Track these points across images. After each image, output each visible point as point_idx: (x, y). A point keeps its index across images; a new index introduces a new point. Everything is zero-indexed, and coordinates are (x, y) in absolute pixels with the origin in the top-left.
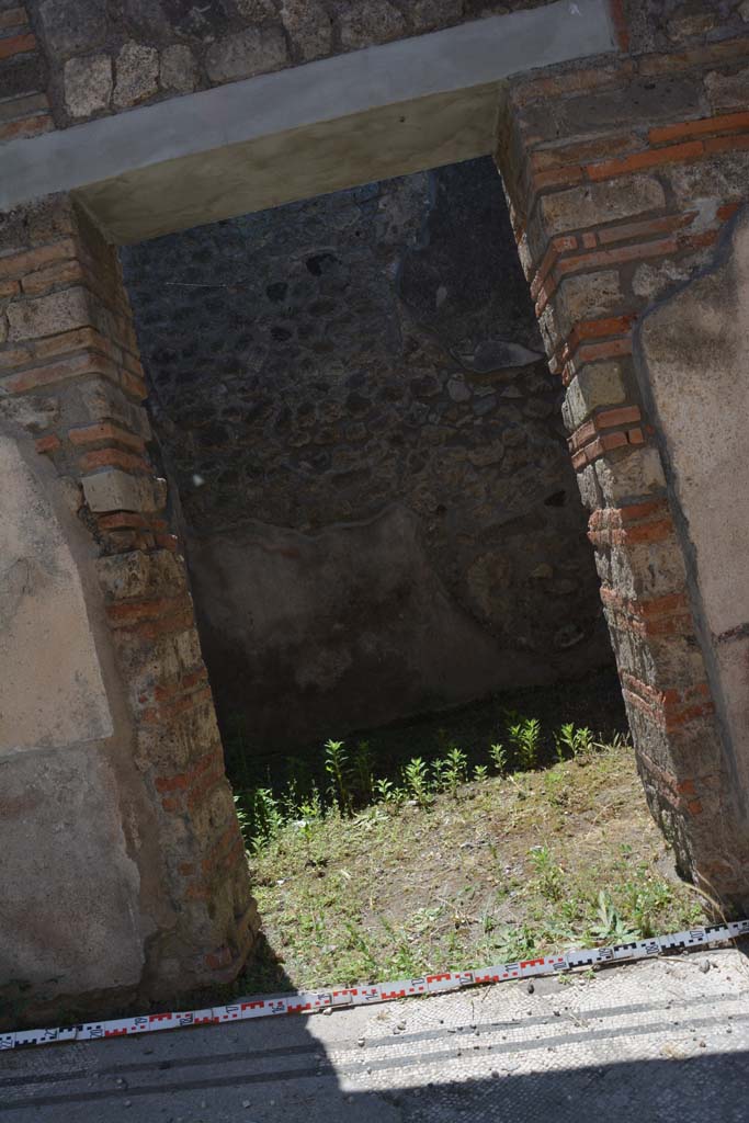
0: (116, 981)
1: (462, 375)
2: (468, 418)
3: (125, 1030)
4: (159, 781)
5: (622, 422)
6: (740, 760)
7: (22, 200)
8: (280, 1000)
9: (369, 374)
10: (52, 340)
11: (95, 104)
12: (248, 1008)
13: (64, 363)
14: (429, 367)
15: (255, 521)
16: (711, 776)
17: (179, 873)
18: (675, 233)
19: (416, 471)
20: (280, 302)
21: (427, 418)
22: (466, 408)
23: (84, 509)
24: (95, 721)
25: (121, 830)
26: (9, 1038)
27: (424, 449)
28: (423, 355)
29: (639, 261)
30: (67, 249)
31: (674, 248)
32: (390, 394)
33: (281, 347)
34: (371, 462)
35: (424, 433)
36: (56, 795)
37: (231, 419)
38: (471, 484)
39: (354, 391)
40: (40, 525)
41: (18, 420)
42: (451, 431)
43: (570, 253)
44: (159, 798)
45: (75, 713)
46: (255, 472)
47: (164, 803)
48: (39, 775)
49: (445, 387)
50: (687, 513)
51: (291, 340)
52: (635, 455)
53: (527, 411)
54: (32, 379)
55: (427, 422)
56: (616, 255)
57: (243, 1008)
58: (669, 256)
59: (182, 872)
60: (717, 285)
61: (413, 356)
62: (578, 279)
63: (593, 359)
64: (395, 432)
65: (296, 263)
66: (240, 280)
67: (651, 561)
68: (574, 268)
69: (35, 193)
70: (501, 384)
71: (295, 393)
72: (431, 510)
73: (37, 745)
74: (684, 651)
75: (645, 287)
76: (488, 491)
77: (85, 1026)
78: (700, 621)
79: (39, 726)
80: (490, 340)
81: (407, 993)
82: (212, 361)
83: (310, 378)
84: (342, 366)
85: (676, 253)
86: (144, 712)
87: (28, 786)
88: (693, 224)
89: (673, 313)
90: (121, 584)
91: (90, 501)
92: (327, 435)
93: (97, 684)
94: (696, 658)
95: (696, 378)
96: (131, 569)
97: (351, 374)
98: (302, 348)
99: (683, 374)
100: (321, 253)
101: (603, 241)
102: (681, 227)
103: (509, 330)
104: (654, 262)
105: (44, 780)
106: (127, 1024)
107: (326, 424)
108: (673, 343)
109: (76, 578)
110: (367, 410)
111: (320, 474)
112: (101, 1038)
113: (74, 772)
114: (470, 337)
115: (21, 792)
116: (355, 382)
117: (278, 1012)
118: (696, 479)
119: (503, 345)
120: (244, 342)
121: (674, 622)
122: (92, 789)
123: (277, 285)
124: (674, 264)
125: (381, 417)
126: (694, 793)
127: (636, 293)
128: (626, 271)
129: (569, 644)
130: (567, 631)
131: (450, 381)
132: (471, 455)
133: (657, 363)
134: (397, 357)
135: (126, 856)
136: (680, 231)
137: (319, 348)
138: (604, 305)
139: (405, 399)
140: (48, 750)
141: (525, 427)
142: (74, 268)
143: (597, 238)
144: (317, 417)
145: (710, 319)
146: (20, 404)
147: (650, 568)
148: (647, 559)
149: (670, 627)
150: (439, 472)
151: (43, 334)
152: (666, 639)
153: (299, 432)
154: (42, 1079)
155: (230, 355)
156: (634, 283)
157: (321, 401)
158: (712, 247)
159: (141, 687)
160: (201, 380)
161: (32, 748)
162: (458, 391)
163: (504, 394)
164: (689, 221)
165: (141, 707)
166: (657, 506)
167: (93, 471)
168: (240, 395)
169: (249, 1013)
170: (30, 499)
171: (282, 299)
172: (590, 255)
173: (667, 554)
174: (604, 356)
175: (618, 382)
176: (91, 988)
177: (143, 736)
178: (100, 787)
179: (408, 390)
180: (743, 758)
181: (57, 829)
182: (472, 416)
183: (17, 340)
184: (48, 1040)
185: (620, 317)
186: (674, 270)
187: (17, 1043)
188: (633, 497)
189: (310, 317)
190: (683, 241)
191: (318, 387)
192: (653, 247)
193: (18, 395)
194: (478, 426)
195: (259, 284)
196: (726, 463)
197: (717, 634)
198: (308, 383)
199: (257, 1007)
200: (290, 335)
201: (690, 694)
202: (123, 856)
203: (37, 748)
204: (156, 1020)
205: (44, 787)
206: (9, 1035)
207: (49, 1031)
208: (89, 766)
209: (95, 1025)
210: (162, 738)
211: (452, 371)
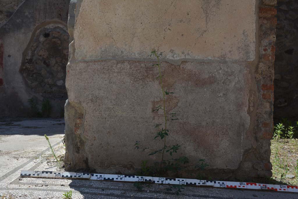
0: (227, 166)
3: (236, 186)
4: (263, 85)
17: (262, 126)
24: (247, 53)
26: (183, 181)
36: (222, 81)
44: (262, 92)
45: (239, 48)
47: (263, 95)
48: (217, 71)
57: (288, 187)
59: (263, 125)
73: (218, 58)
77: (217, 182)
79: (222, 49)
86: (265, 55)
87: (211, 75)
93: (252, 37)
105: (219, 73)
112: (224, 188)
113: (233, 72)
115: (207, 76)
122: (239, 81)
135: (247, 113)
140: (223, 60)
159: (265, 44)
161: (216, 59)
165: (264, 52)
169: (291, 190)
177: (261, 65)
178: (243, 81)
181: (219, 95)
184: (201, 184)
187: (187, 183)
199: (294, 188)
202: (245, 112)
203: (219, 59)
204: (249, 185)
205: (218, 76)
206: (183, 179)
207: (201, 181)
208: (240, 71)
209: (221, 182)
210: (269, 67)
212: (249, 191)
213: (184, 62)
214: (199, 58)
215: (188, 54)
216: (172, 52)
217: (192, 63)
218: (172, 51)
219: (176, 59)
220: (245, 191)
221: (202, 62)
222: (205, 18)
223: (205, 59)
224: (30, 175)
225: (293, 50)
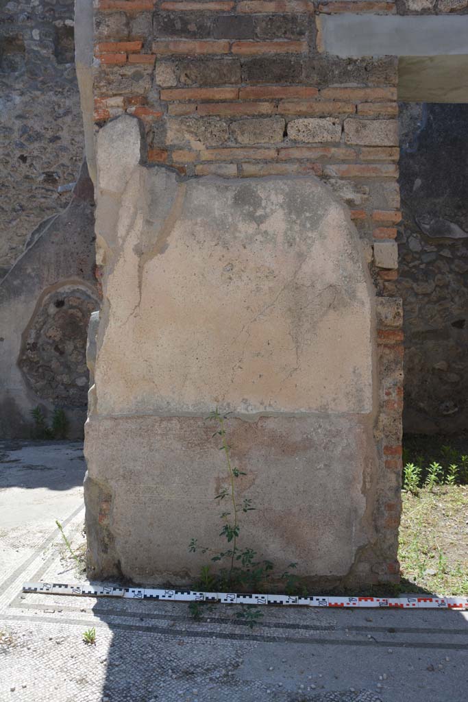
0: (331, 572)
1: (419, 236)
2: (417, 263)
3: (342, 604)
4: (386, 448)
7: (368, 54)
8: (443, 599)
10: (372, 149)
11: (425, 4)
12: (422, 601)
13: (378, 166)
17: (385, 509)
22: (417, 256)
23: (373, 262)
24: (360, 401)
25: (361, 474)
26: (263, 598)
30: (392, 94)
36: (323, 445)
38: (411, 303)
40: (350, 266)
41: (342, 194)
44: (384, 458)
45: (347, 394)
47: (386, 462)
48: (314, 430)
49: (407, 241)
53: (453, 266)
54: (355, 170)
57: (419, 601)
59: (387, 508)
69: (377, 52)
70: (441, 246)
73: (316, 410)
76: (420, 309)
77: (315, 598)
79: (322, 397)
80: (441, 219)
86: (387, 402)
87: (305, 436)
90: (390, 317)
91: (377, 259)
93: (367, 377)
96: (397, 308)
103: (453, 214)
105: (317, 433)
106: (344, 600)
109: (368, 306)
112: (326, 607)
113: (338, 432)
114: (429, 214)
115: (299, 439)
117: (441, 607)
119: (448, 223)
122: (348, 445)
129: (449, 412)
130: (448, 404)
131: (411, 238)
132: (415, 285)
135: (360, 492)
140: (323, 414)
141: (450, 276)
142: (396, 107)
146: (344, 185)
151: (367, 144)
159: (388, 385)
161: (314, 411)
162: (415, 244)
163: (442, 253)
165: (386, 398)
167: (382, 240)
169: (423, 604)
170: (346, 248)
176: (312, 574)
177: (383, 416)
178: (354, 444)
181: (318, 467)
182: (419, 262)
183: (348, 143)
184: (291, 603)
187: (269, 602)
193: (342, 178)
194: (423, 269)
199: (428, 601)
202: (358, 491)
203: (317, 412)
204: (363, 600)
205: (316, 439)
207: (291, 597)
208: (350, 430)
209: (321, 598)
210: (395, 420)
211: (413, 232)
212: (363, 611)
213: (264, 417)
214: (286, 410)
215: (270, 405)
216: (245, 403)
217: (276, 420)
218: (245, 401)
219: (251, 412)
220: (358, 611)
221: (290, 417)
222: (295, 349)
223: (296, 412)
224: (36, 589)
225: (464, 321)
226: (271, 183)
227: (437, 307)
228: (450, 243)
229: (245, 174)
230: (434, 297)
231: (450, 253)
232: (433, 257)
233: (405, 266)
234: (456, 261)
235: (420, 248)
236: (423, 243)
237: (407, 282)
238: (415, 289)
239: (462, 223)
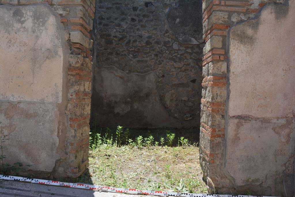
0: (45, 170)
1: (177, 43)
2: (176, 54)
3: (44, 183)
4: (70, 118)
5: (219, 53)
6: (228, 151)
8: (88, 185)
9: (153, 36)
12: (79, 185)
14: (170, 38)
15: (114, 66)
16: (219, 154)
17: (70, 145)
18: (246, 7)
19: (159, 65)
20: (135, 12)
21: (166, 51)
22: (176, 52)
23: (69, 40)
24: (57, 97)
25: (57, 128)
26: (13, 177)
27: (163, 59)
28: (169, 35)
29: (234, 12)
31: (245, 11)
32: (158, 43)
33: (133, 23)
34: (148, 59)
35: (164, 55)
36: (42, 115)
37: (115, 39)
38: (173, 71)
39: (149, 39)
40: (56, 41)
41: (58, 12)
42: (171, 57)
43: (217, 5)
44: (69, 123)
45: (52, 94)
46: (117, 54)
47: (70, 125)
48: (39, 108)
49: (172, 45)
50: (230, 81)
51: (136, 22)
52: (220, 63)
53: (192, 56)
54: (64, 1)
55: (165, 52)
56: (229, 9)
57: (78, 185)
58: (243, 13)
60: (254, 23)
61: (166, 35)
62: (217, 12)
63: (216, 34)
64: (157, 53)
65: (142, 3)
66: (127, 3)
67: (217, 92)
68: (217, 9)
70: (187, 48)
71: (133, 36)
72: (161, 75)
73: (40, 100)
74: (220, 118)
75: (234, 19)
76: (176, 74)
77: (34, 179)
78: (227, 112)
79: (42, 95)
80: (187, 36)
81: (123, 192)
82: (114, 22)
83: (138, 33)
84: (147, 32)
85: (245, 12)
86: (71, 99)
87: (35, 111)
88: (251, 6)
89: (240, 27)
90: (74, 63)
91: (71, 38)
92: (139, 49)
93: (60, 88)
94: (223, 121)
95: (242, 46)
96: (77, 59)
97: (149, 35)
98: (138, 25)
99: (239, 44)
100: (149, 2)
101: (226, 4)
102: (248, 6)
103: (193, 34)
104: (239, 13)
105: (40, 110)
106: (45, 182)
107: (139, 46)
108: (238, 35)
109: (62, 58)
110: (151, 45)
111: (134, 59)
112: (37, 183)
113: (48, 110)
114: (182, 34)
115: (33, 112)
116: (149, 37)
117: (87, 188)
118: (235, 73)
119: (190, 38)
120: (123, 19)
121: (220, 110)
122: (52, 116)
123: (136, 7)
124: (244, 15)
125: (154, 48)
126: (213, 157)
127: (232, 20)
128: (230, 14)
130: (188, 116)
131: (174, 43)
132: (175, 64)
133: (233, 40)
134: (162, 34)
135: (56, 136)
136: (247, 7)
137: (142, 26)
138: (222, 21)
139: (161, 45)
140: (42, 102)
141: (190, 60)
143: (225, 3)
144: (137, 44)
145: (250, 32)
146: (59, 8)
147: (217, 94)
148: (217, 91)
149: (218, 111)
150: (165, 66)
152: (216, 114)
153: (132, 47)
154: (19, 190)
155: (119, 22)
156: (232, 17)
157: (139, 40)
158: (254, 13)
159: (72, 92)
160: (110, 27)
161: (39, 101)
162: (175, 46)
163: (187, 50)
164: (251, 5)
165: (71, 97)
166: (223, 78)
167: (74, 30)
168: (119, 33)
169: (79, 187)
170: (55, 34)
171: (136, 11)
172: (222, 7)
173: (222, 91)
174: (219, 34)
175: (221, 42)
176: (38, 170)
177: (69, 105)
178: (54, 116)
179: (163, 43)
180: (229, 151)
181: (40, 124)
182: (177, 54)
184: (23, 180)
185: (226, 25)
186: (243, 17)
187: (15, 179)
188: (217, 74)
189: (142, 17)
190: (248, 10)
191: (139, 36)
192: (240, 9)
193: (59, 5)
194: (179, 57)
195: (131, 6)
196: (244, 71)
197: (230, 116)
198: (137, 34)
199: (82, 185)
200: (136, 21)
201: (219, 131)
202: (55, 136)
203: (40, 101)
204: (53, 182)
205: (39, 112)
206: (13, 176)
207: (24, 178)
208: (53, 109)
209: (36, 180)
210: (74, 107)
211: (175, 41)
213: (19, 102)
214: (28, 100)
215: (22, 98)
216: (13, 97)
217: (24, 104)
218: (13, 96)
219: (15, 100)
220: (50, 186)
221: (29, 103)
222: (32, 75)
223: (32, 101)
225: (196, 80)
226: (28, 7)
227: (184, 73)
228: (191, 46)
229: (21, 4)
230: (183, 69)
231: (191, 50)
232: (183, 52)
233: (171, 56)
234: (194, 54)
235: (178, 48)
236: (179, 46)
237: (171, 62)
238: (175, 65)
239: (197, 38)
